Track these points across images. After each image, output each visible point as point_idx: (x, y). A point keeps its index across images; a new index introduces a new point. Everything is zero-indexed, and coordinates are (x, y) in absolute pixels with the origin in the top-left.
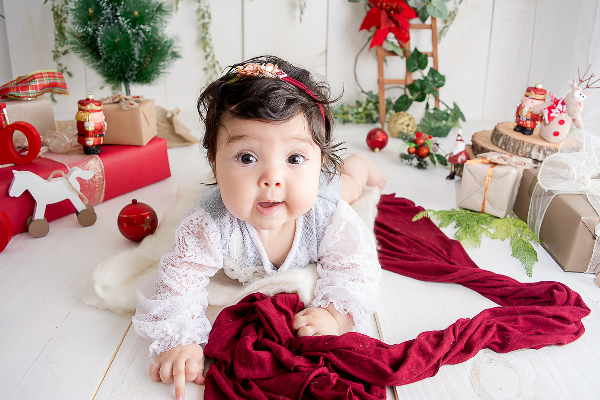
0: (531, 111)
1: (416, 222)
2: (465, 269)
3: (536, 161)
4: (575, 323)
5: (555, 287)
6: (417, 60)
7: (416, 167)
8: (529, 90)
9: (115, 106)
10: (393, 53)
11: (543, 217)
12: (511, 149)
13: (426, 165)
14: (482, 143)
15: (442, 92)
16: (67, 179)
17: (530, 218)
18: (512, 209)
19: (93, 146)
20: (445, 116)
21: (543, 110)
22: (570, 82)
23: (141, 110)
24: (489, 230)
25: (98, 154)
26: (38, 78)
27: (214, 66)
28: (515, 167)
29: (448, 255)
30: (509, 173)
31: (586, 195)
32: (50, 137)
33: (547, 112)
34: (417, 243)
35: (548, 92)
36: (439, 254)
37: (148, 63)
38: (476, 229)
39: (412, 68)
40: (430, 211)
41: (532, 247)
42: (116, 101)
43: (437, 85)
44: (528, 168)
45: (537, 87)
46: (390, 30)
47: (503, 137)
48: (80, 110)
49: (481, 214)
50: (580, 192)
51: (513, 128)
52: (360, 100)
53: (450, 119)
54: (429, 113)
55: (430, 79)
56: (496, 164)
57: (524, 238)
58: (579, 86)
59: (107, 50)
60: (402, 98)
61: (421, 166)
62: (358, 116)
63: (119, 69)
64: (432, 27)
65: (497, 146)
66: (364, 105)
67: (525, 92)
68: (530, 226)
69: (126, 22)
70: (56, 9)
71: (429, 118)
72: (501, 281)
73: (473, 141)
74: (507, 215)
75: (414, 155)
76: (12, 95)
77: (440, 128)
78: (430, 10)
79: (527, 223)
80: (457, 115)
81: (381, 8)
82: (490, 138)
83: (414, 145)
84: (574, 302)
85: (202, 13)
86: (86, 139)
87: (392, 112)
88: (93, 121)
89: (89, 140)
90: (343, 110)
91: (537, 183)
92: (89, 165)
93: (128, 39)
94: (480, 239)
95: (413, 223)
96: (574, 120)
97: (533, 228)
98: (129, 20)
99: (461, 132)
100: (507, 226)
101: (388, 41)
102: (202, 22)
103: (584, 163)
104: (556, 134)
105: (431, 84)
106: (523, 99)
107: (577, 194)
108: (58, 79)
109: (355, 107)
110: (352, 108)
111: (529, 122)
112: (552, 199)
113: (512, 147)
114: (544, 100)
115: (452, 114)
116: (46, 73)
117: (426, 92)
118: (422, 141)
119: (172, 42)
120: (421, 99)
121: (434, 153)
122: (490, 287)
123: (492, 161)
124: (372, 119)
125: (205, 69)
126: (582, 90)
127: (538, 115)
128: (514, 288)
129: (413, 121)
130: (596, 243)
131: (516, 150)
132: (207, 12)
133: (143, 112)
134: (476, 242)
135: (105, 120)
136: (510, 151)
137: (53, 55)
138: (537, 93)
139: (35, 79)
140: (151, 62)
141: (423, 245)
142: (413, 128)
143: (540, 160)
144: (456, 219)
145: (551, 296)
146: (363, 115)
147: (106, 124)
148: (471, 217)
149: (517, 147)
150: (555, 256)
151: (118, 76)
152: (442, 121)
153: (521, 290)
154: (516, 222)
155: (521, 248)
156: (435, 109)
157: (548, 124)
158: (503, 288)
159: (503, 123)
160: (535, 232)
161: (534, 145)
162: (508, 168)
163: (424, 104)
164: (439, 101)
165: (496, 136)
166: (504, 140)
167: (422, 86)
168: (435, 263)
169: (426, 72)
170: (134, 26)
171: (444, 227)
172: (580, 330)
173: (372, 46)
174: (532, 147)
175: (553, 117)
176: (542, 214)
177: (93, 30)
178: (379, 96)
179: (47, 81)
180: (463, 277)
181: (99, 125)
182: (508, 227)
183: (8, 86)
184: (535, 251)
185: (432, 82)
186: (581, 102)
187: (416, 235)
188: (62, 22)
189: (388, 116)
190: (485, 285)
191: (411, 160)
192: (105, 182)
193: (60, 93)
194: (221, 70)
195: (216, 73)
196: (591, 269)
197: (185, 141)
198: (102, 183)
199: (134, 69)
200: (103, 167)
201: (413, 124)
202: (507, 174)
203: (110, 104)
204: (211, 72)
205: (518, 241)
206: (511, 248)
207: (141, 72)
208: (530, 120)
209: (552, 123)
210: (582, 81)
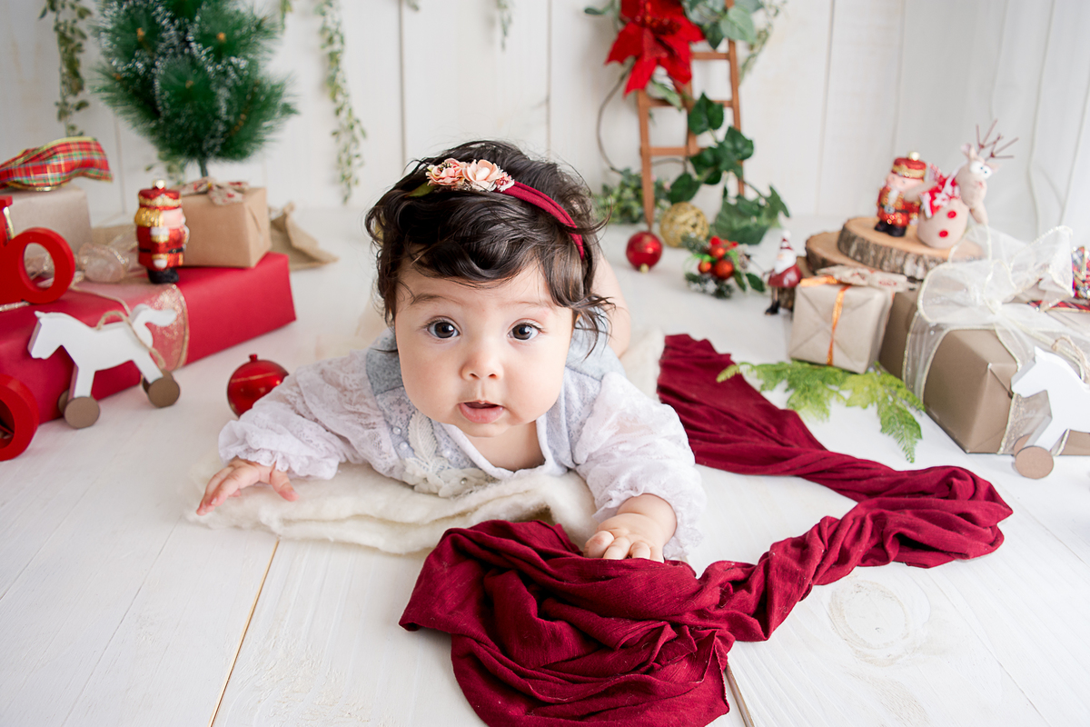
0: (902, 196)
1: (723, 383)
2: (807, 453)
3: (912, 279)
4: (991, 527)
5: (953, 473)
6: (704, 113)
7: (712, 295)
8: (897, 163)
9: (201, 200)
10: (664, 102)
11: (928, 367)
12: (871, 259)
13: (730, 292)
14: (822, 251)
15: (749, 166)
16: (130, 324)
17: (907, 370)
18: (877, 359)
19: (166, 269)
20: (756, 209)
21: (920, 195)
22: (964, 148)
23: (246, 205)
25: (175, 283)
26: (63, 152)
27: (352, 127)
28: (880, 289)
29: (779, 433)
30: (869, 299)
31: (994, 330)
32: (87, 254)
33: (927, 198)
34: (726, 417)
35: (929, 164)
36: (764, 433)
37: (241, 123)
38: (820, 392)
39: (697, 126)
40: (743, 363)
41: (912, 416)
42: (201, 190)
43: (740, 155)
44: (901, 289)
45: (910, 158)
46: (659, 62)
47: (856, 242)
48: (142, 206)
49: (827, 368)
50: (984, 325)
51: (874, 224)
52: (610, 184)
53: (764, 214)
54: (728, 204)
55: (729, 145)
56: (848, 285)
57: (898, 403)
58: (978, 154)
59: (173, 100)
60: (680, 178)
61: (721, 294)
62: (607, 212)
63: (191, 133)
64: (729, 57)
65: (847, 255)
66: (617, 192)
67: (890, 165)
68: (907, 384)
69: (204, 52)
70: (62, 28)
71: (728, 213)
72: (867, 468)
73: (807, 249)
74: (868, 368)
75: (710, 275)
76: (17, 182)
77: (747, 229)
78: (725, 28)
79: (901, 379)
80: (774, 206)
81: (643, 24)
82: (835, 244)
83: (707, 258)
84: (984, 493)
85: (327, 35)
86: (154, 256)
87: (665, 203)
88: (165, 225)
89: (160, 259)
91: (917, 314)
92: (159, 300)
93: (207, 81)
94: (828, 407)
95: (717, 385)
96: (971, 211)
97: (911, 384)
98: (210, 49)
99: (787, 235)
100: (870, 386)
101: (654, 82)
102: (328, 49)
103: (990, 277)
104: (944, 234)
105: (730, 154)
106: (888, 176)
107: (981, 330)
108: (95, 152)
109: (601, 196)
111: (898, 215)
112: (942, 338)
113: (873, 257)
114: (922, 178)
115: (768, 206)
116: (74, 144)
117: (723, 166)
118: (721, 252)
119: (281, 85)
120: (714, 180)
121: (742, 271)
122: (849, 480)
123: (842, 280)
124: (631, 215)
125: (335, 133)
126: (983, 161)
127: (912, 204)
128: (888, 478)
129: (702, 218)
130: (1013, 404)
131: (879, 262)
132: (337, 32)
133: (250, 209)
134: (821, 412)
135: (186, 224)
136: (869, 264)
137: (56, 110)
138: (910, 167)
139: (55, 153)
140: (247, 122)
141: (737, 420)
142: (702, 229)
143: (919, 276)
144: (787, 377)
145: (949, 487)
146: (615, 210)
147: (187, 230)
148: (812, 373)
149: (880, 256)
150: (949, 429)
151: (188, 148)
152: (750, 217)
153: (901, 482)
154: (883, 378)
155: (894, 418)
156: (738, 197)
157: (931, 218)
158: (871, 480)
159: (856, 218)
160: (917, 393)
161: (908, 253)
162: (869, 290)
163: (718, 189)
164: (744, 183)
165: (845, 239)
166: (858, 245)
167: (715, 157)
168: (758, 445)
169: (721, 134)
170: (218, 59)
171: (769, 390)
172: (996, 538)
173: (628, 89)
174: (905, 257)
175: (938, 206)
176: (926, 360)
177: (146, 65)
178: (642, 176)
179: (77, 157)
180: (805, 466)
181: (176, 232)
182: (872, 387)
183: (8, 167)
184: (917, 423)
185: (731, 151)
186: (983, 181)
187: (724, 404)
188: (73, 51)
189: (658, 210)
190: (843, 476)
191: (703, 284)
192: (188, 331)
193: (97, 178)
194: (364, 133)
195: (355, 140)
196: (1006, 446)
197: (310, 260)
198: (182, 333)
199: (219, 134)
200: (184, 305)
201: (704, 222)
202: (866, 301)
203: (191, 195)
204: (345, 138)
205: (890, 408)
206: (878, 421)
207: (229, 139)
208: (901, 212)
209: (937, 215)
210: (982, 147)
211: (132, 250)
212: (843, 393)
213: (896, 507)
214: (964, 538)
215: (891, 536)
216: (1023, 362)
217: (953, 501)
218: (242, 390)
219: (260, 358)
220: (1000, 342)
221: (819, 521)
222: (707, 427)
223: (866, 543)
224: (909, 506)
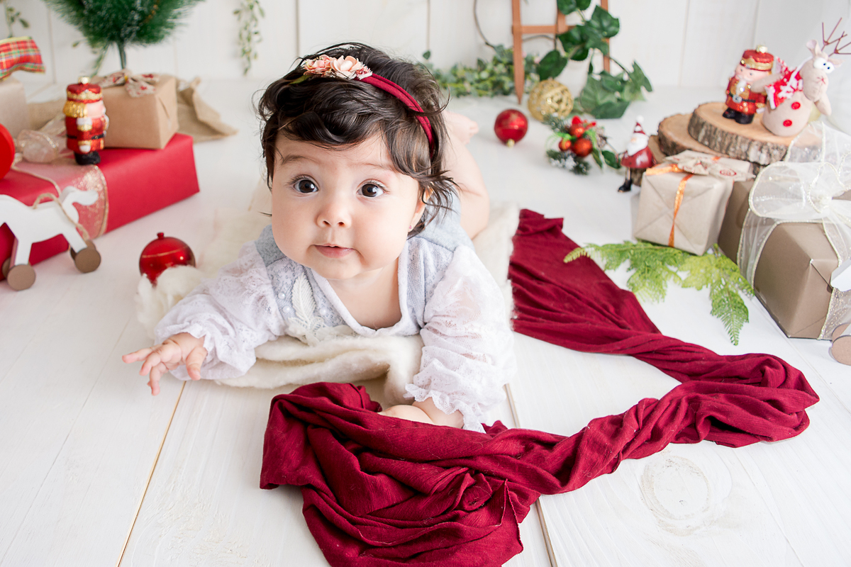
0: (749, 87)
1: (569, 263)
2: (638, 334)
3: (756, 166)
4: (796, 413)
5: (766, 361)
7: (571, 171)
8: (746, 55)
9: (119, 92)
11: (759, 256)
12: (718, 145)
13: (587, 169)
14: (673, 135)
15: (615, 44)
16: (60, 205)
17: (741, 255)
18: (716, 241)
19: (89, 153)
20: (619, 83)
21: (766, 88)
22: (809, 44)
23: (157, 96)
24: (679, 273)
25: (97, 164)
26: (5, 51)
27: (251, 7)
28: (720, 178)
29: (616, 312)
30: (709, 189)
31: (822, 224)
32: (24, 139)
33: (772, 90)
34: (570, 295)
35: (776, 58)
36: (602, 312)
37: (154, 12)
38: (659, 272)
39: (566, 7)
40: (587, 246)
41: (741, 300)
42: (119, 82)
43: (606, 33)
44: (740, 178)
45: (758, 51)
47: (705, 128)
48: (70, 99)
49: (669, 249)
50: (814, 219)
51: (722, 111)
52: (483, 58)
53: (627, 89)
54: (594, 80)
55: (596, 24)
56: (690, 174)
57: (730, 286)
58: (822, 50)
60: (550, 55)
61: (578, 170)
62: (481, 85)
63: (111, 23)
65: (697, 140)
66: (489, 67)
67: (739, 58)
68: (741, 268)
71: (593, 88)
72: (691, 352)
73: (659, 131)
74: (707, 249)
75: (569, 152)
77: (609, 105)
79: (736, 263)
80: (638, 81)
82: (686, 127)
83: (568, 137)
84: (793, 382)
86: (80, 143)
87: (535, 77)
88: (90, 114)
89: (85, 145)
90: (455, 75)
91: (749, 210)
92: (84, 181)
94: (664, 288)
95: (564, 264)
96: (816, 104)
97: (744, 272)
99: (640, 120)
100: (706, 268)
104: (788, 123)
105: (596, 31)
106: (736, 69)
107: (810, 223)
108: (30, 49)
109: (476, 71)
110: (471, 70)
111: (745, 104)
112: (772, 230)
113: (720, 143)
114: (770, 70)
115: (631, 80)
116: (13, 43)
117: (588, 45)
118: (580, 130)
120: (581, 57)
121: (599, 149)
122: (674, 361)
123: (686, 169)
124: (502, 88)
125: (237, 12)
126: (827, 57)
127: (759, 94)
128: (708, 362)
129: (566, 95)
130: (832, 297)
131: (725, 147)
133: (160, 100)
134: (658, 293)
135: (106, 114)
136: (715, 149)
138: (758, 59)
140: (158, 12)
141: (579, 298)
142: (567, 105)
143: (762, 162)
144: (630, 257)
145: (761, 374)
146: (488, 83)
147: (107, 119)
148: (653, 253)
149: (726, 143)
150: (774, 313)
151: (109, 34)
152: (614, 92)
153: (719, 366)
154: (719, 261)
155: (724, 301)
156: (603, 73)
157: (775, 109)
158: (693, 363)
159: (706, 104)
160: (748, 278)
161: (753, 140)
162: (709, 179)
163: (584, 65)
164: (609, 58)
165: (695, 124)
166: (706, 131)
167: (581, 36)
168: (597, 326)
169: (588, 14)
171: (612, 268)
172: (802, 422)
174: (750, 144)
175: (783, 98)
176: (758, 249)
178: (513, 50)
179: (16, 55)
180: (637, 346)
181: (98, 121)
182: (708, 269)
184: (745, 307)
185: (598, 29)
186: (825, 77)
187: (570, 283)
189: (528, 83)
190: (668, 357)
191: (563, 160)
192: (107, 205)
193: (32, 71)
194: (262, 12)
195: (254, 18)
196: (825, 334)
197: (212, 132)
198: (103, 207)
199: (134, 23)
200: (105, 183)
201: (568, 98)
202: (706, 190)
203: (111, 87)
204: (245, 17)
205: (722, 291)
206: (710, 302)
207: (144, 27)
208: (747, 101)
209: (780, 107)
210: (827, 43)
211: (61, 135)
212: (679, 274)
213: (711, 391)
214: (769, 423)
215: (702, 419)
216: (844, 257)
217: (763, 388)
218: (151, 265)
219: (166, 235)
220: (825, 236)
221: (637, 403)
222: (552, 305)
223: (679, 424)
224: (723, 390)
